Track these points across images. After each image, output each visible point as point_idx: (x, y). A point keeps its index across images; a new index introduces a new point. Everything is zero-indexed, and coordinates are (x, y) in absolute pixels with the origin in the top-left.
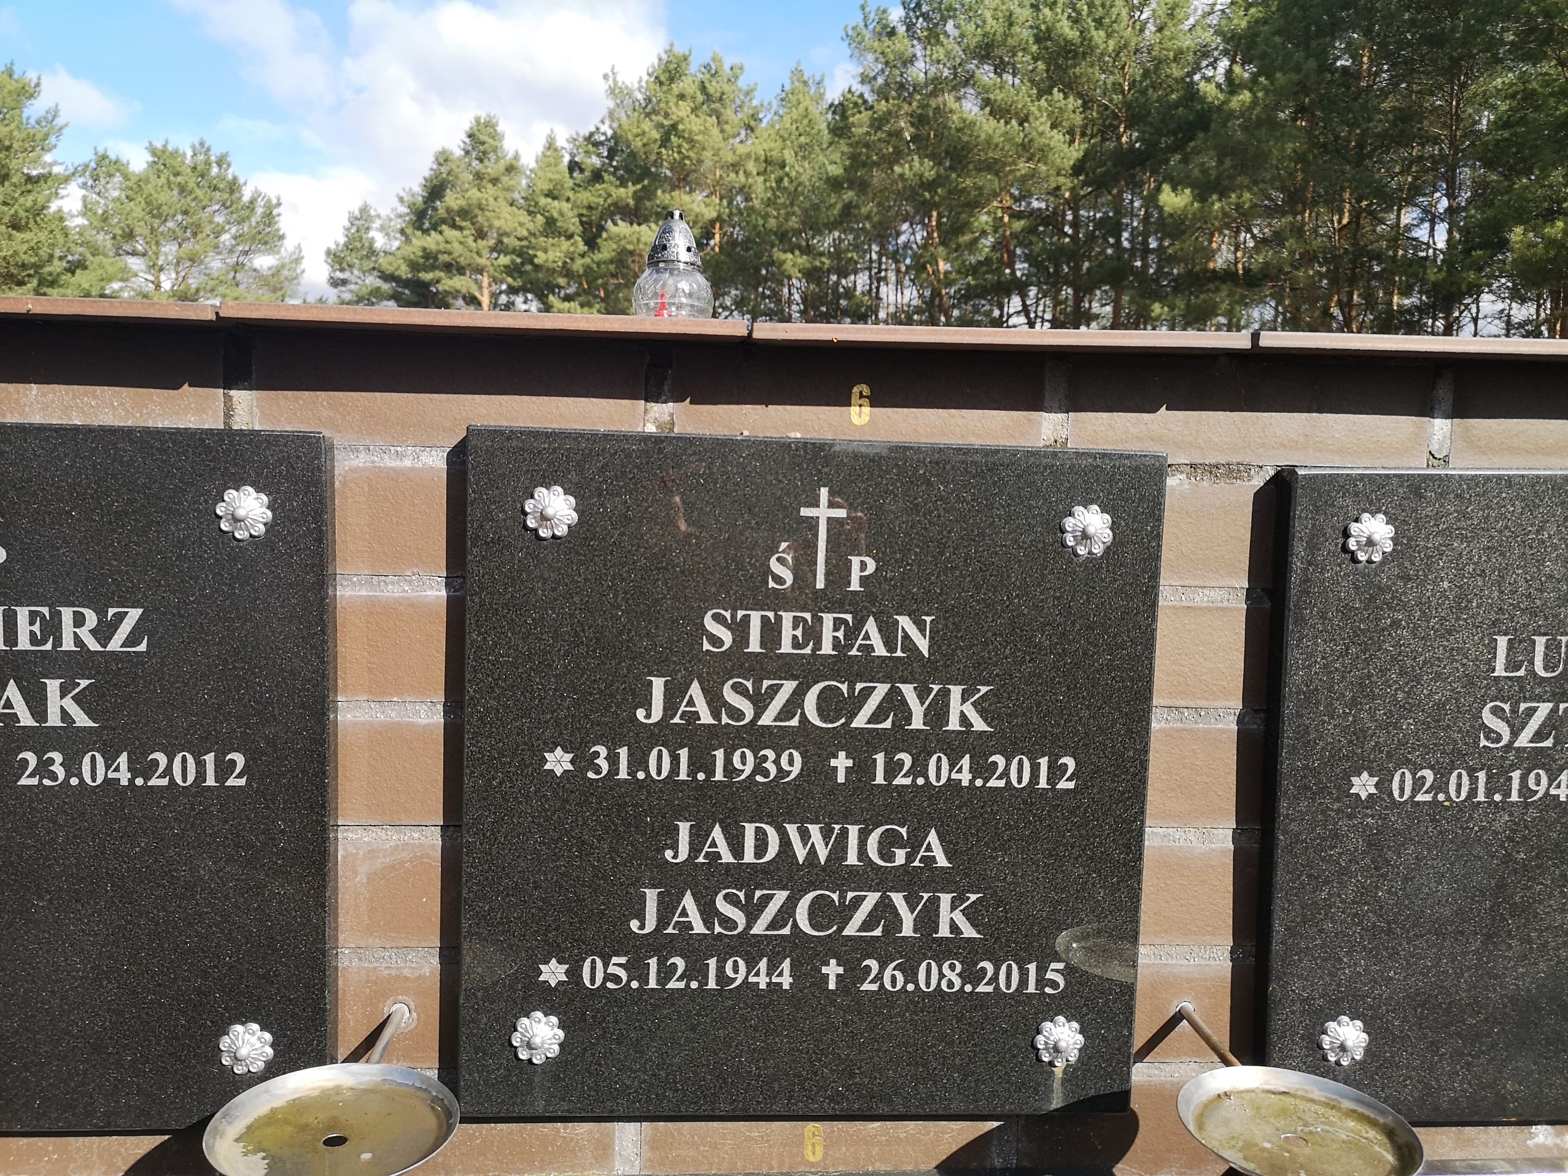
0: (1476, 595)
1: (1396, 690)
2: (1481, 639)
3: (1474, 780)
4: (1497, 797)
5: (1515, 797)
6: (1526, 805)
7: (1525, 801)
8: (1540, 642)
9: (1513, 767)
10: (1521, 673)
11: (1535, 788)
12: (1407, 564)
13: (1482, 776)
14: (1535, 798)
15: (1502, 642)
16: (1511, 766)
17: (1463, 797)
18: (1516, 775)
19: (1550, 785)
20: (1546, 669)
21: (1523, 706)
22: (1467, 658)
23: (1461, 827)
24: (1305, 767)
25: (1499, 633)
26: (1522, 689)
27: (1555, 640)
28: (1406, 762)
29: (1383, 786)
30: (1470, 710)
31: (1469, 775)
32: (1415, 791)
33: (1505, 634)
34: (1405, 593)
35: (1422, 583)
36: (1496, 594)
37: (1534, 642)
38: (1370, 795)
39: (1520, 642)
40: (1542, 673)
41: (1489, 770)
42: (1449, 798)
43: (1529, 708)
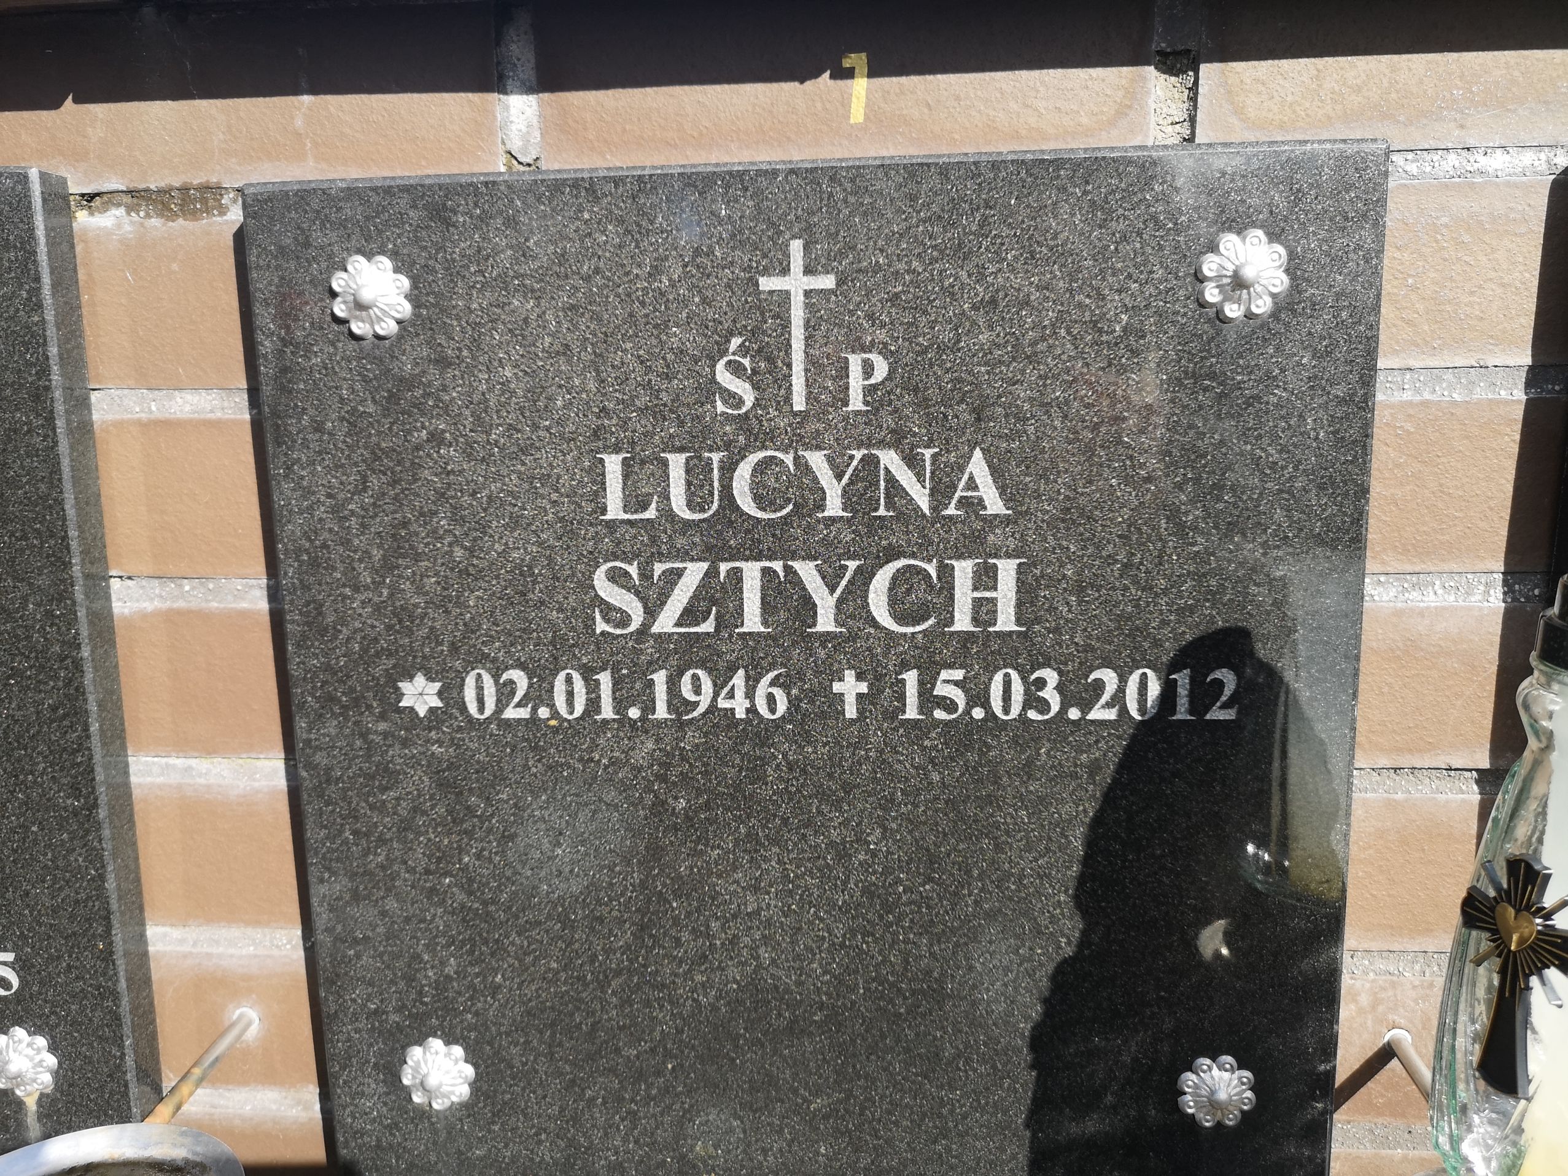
0: (560, 386)
1: (450, 545)
2: (577, 460)
3: (593, 688)
4: (634, 713)
5: (662, 712)
6: (681, 725)
7: (679, 719)
8: (677, 463)
9: (653, 665)
10: (651, 513)
11: (692, 698)
12: (441, 339)
13: (605, 679)
14: (695, 714)
15: (613, 464)
16: (650, 663)
17: (578, 713)
18: (660, 678)
19: (716, 695)
20: (690, 505)
21: (659, 568)
22: (557, 491)
23: (581, 759)
24: (327, 668)
25: (606, 449)
26: (654, 540)
27: (700, 458)
28: (481, 659)
29: (451, 693)
30: (573, 575)
31: (586, 679)
32: (501, 704)
33: (617, 450)
34: (444, 388)
35: (470, 370)
36: (592, 386)
37: (665, 464)
38: (432, 710)
39: (643, 462)
40: (687, 515)
41: (615, 671)
42: (555, 714)
43: (671, 571)
